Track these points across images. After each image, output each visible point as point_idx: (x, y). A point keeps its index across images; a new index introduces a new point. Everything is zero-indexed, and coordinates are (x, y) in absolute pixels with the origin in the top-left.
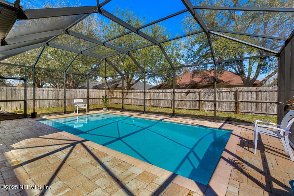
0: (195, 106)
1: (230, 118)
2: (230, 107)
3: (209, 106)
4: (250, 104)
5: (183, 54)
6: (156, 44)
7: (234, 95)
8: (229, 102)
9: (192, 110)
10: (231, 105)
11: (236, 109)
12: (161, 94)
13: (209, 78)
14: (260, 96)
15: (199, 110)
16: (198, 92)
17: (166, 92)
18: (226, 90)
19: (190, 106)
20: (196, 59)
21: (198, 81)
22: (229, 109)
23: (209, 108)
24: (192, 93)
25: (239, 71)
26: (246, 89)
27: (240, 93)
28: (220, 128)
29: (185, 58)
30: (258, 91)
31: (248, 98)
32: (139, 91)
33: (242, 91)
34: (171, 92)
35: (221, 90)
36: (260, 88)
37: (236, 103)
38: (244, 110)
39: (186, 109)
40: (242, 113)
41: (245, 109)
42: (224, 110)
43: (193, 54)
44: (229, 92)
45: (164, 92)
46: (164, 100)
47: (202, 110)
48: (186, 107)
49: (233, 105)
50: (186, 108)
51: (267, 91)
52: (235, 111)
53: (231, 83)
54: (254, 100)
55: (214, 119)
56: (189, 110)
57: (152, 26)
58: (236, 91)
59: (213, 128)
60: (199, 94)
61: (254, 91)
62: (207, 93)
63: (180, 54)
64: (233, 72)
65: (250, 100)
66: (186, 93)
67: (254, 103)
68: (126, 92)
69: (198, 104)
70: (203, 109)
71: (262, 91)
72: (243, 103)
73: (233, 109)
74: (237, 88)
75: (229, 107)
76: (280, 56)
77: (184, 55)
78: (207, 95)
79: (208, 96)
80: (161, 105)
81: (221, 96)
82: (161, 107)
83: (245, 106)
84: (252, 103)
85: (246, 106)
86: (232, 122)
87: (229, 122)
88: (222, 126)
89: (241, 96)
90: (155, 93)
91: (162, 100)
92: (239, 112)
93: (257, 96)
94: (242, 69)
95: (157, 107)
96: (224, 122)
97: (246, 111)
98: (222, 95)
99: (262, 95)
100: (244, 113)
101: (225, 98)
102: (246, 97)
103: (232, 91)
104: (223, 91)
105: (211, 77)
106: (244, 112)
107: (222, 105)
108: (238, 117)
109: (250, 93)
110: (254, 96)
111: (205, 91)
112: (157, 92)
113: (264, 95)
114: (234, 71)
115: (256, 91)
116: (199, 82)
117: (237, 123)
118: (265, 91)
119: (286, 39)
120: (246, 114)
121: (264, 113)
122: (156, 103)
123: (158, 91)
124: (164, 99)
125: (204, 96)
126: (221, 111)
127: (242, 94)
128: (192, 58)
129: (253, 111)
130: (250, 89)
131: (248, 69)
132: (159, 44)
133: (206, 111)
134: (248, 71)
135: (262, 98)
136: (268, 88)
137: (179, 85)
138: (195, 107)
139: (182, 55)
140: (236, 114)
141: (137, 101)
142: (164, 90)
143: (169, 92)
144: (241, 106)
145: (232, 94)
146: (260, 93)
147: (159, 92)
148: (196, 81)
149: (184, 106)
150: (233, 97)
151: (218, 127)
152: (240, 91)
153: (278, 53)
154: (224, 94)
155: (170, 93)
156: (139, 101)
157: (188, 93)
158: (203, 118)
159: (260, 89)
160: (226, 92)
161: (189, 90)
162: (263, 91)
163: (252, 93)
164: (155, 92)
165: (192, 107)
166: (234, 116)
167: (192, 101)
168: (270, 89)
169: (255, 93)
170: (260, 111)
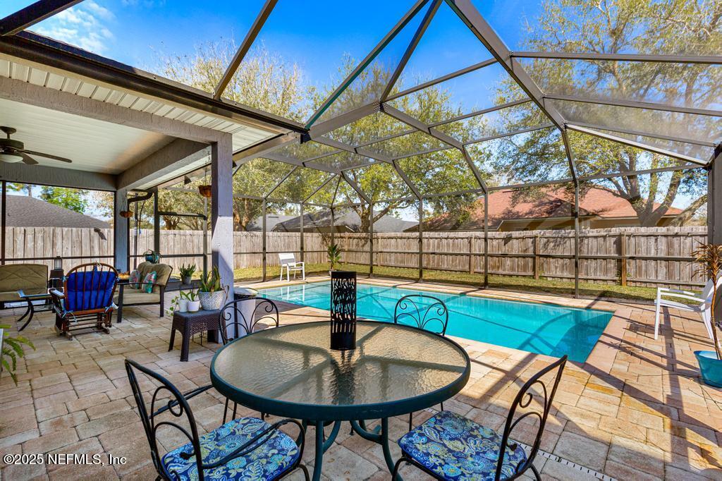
0: (525, 268)
1: (608, 291)
2: (606, 271)
3: (556, 268)
4: (653, 263)
5: (490, 151)
6: (454, 147)
7: (614, 243)
8: (605, 259)
9: (517, 276)
10: (609, 266)
11: (620, 273)
12: (444, 241)
13: (552, 204)
14: (676, 246)
15: (533, 277)
16: (530, 238)
17: (457, 239)
18: (595, 234)
19: (513, 269)
20: (521, 162)
21: (525, 212)
22: (604, 275)
23: (556, 272)
24: (517, 239)
25: (626, 187)
26: (643, 230)
27: (629, 239)
28: (588, 308)
29: (495, 160)
30: (670, 236)
31: (648, 250)
32: (393, 234)
33: (634, 236)
34: (467, 238)
35: (585, 233)
36: (676, 229)
37: (619, 261)
38: (638, 277)
39: (504, 275)
40: (633, 284)
41: (640, 275)
42: (593, 277)
43: (514, 150)
44: (604, 237)
45: (451, 238)
46: (451, 254)
47: (541, 277)
48: (504, 270)
49: (612, 264)
50: (504, 273)
51: (692, 236)
52: (617, 278)
53: (605, 215)
54: (663, 255)
55: (573, 293)
56: (511, 276)
57: (421, 92)
58: (620, 236)
59: (574, 307)
60: (534, 243)
61: (662, 236)
62: (552, 240)
63: (482, 151)
64: (612, 192)
65: (653, 254)
66: (503, 239)
67: (663, 263)
68: (364, 238)
69: (531, 264)
70: (543, 274)
71: (680, 236)
72: (638, 261)
73: (612, 275)
74: (623, 229)
75: (603, 269)
76: (711, 169)
77: (493, 152)
78: (552, 244)
79: (555, 246)
80: (446, 266)
81: (586, 246)
82: (446, 270)
83: (640, 268)
84: (659, 261)
85: (644, 268)
86: (614, 299)
87: (606, 299)
88: (593, 304)
89: (632, 247)
90: (431, 241)
91: (446, 254)
92: (627, 281)
93: (670, 246)
94: (633, 184)
95: (436, 270)
96: (596, 298)
97: (643, 279)
98: (588, 244)
99: (682, 245)
100: (638, 284)
101: (595, 250)
102: (644, 248)
103: (609, 236)
104: (588, 235)
105: (555, 201)
106: (638, 282)
107: (587, 266)
108: (625, 290)
109: (653, 239)
110: (662, 245)
111: (548, 235)
112: (436, 238)
113: (686, 244)
114: (614, 188)
115: (666, 236)
116: (526, 214)
117: (623, 300)
118: (687, 236)
119: (717, 146)
120: (643, 285)
121: (687, 283)
122: (434, 261)
123: (437, 236)
124: (451, 252)
125: (546, 245)
126: (585, 279)
127: (634, 242)
128: (511, 160)
129: (660, 278)
130: (652, 230)
131: (647, 186)
132: (461, 148)
133: (549, 279)
134: (647, 189)
135: (682, 251)
136: (694, 230)
137: (477, 221)
138: (525, 271)
139: (488, 153)
140: (621, 284)
141: (388, 257)
142: (452, 233)
143: (462, 238)
144: (631, 267)
145: (610, 243)
146: (676, 240)
147: (441, 239)
148: (518, 212)
149: (498, 268)
150: (613, 248)
151: (585, 306)
152: (629, 236)
153: (708, 163)
154: (593, 242)
155: (466, 240)
156: (393, 258)
157: (507, 240)
158: (548, 292)
159: (676, 231)
160: (596, 237)
161: (510, 233)
162: (683, 236)
163: (656, 240)
164: (431, 238)
165: (518, 271)
166: (615, 288)
167: (518, 257)
168: (700, 231)
169: (664, 239)
170: (677, 278)
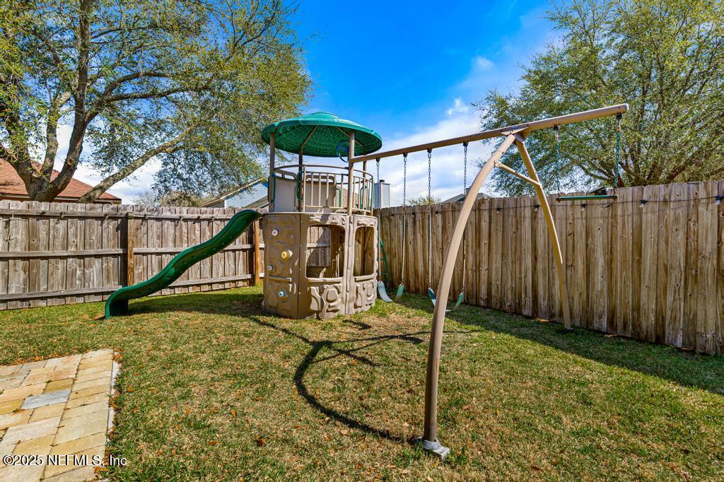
14: (43, 235)
30: (33, 216)
51: (66, 218)
54: (18, 250)
61: (16, 216)
67: (20, 263)
71: (49, 217)
84: (11, 262)
93: (32, 234)
99: (52, 232)
110: (17, 233)
113: (56, 230)
115: (25, 217)
118: (59, 217)
121: (58, 294)
129: (12, 291)
135: (51, 242)
136: (70, 208)
146: (41, 224)
159: (42, 209)
162: (54, 217)
163: (8, 223)
168: (79, 210)
169: (21, 223)
170: (43, 287)
